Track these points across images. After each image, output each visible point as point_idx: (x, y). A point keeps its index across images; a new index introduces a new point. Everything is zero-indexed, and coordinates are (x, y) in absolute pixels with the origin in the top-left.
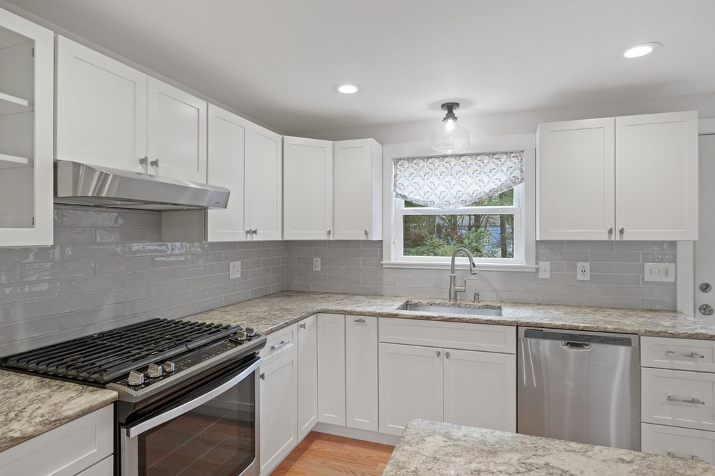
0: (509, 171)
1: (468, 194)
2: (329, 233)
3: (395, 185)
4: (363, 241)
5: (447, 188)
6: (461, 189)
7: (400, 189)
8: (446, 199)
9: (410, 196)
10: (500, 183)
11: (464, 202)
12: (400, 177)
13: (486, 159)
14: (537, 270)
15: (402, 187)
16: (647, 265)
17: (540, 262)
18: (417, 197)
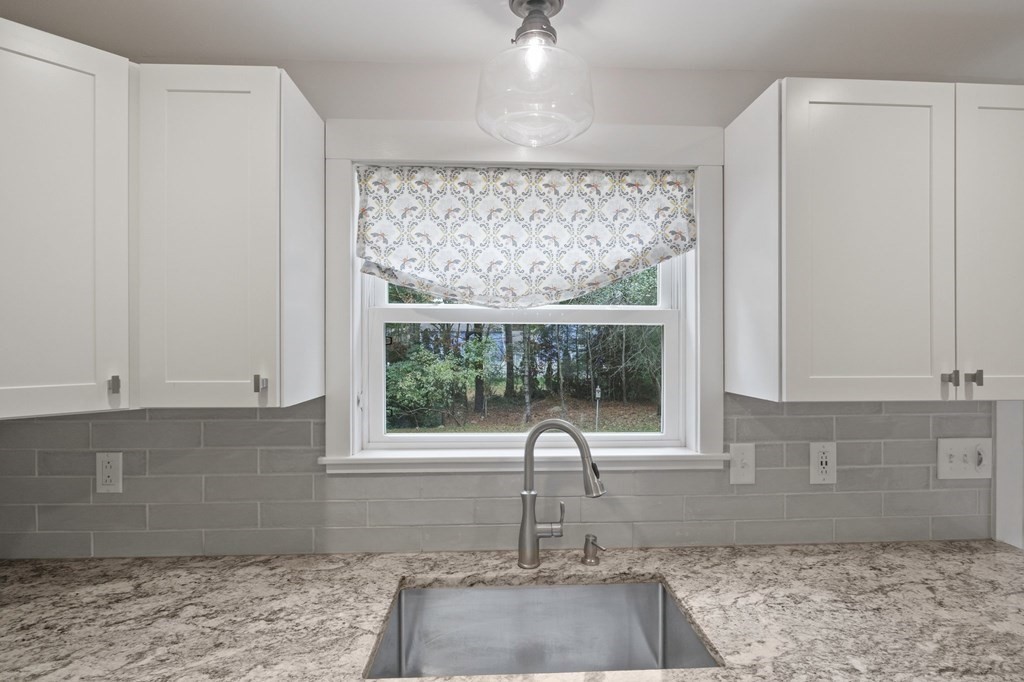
0: (661, 218)
1: (561, 271)
2: (115, 385)
3: (362, 238)
4: (250, 413)
5: (506, 253)
6: (544, 258)
7: (377, 249)
8: (502, 284)
9: (407, 270)
10: (639, 248)
11: (552, 293)
12: (378, 217)
13: (606, 183)
14: (727, 464)
15: (381, 244)
16: (945, 445)
17: (732, 446)
18: (426, 275)
